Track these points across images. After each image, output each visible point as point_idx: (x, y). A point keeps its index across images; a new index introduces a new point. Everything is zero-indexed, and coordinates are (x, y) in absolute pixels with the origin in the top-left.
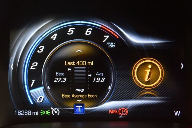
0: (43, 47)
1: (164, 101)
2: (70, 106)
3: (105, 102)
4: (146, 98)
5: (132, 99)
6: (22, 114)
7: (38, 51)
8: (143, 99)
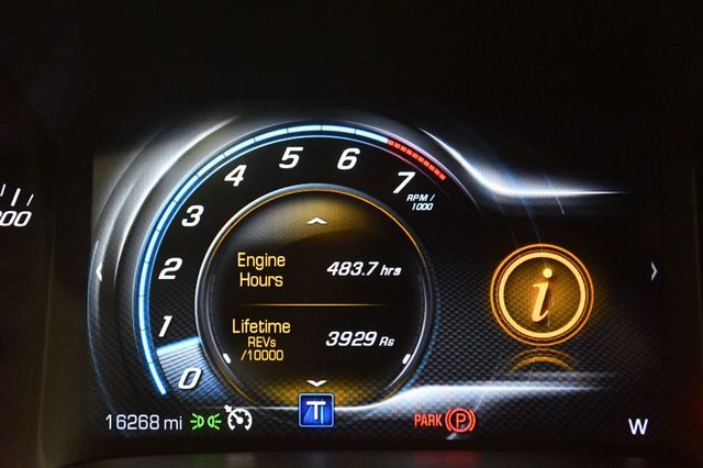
0: (201, 209)
1: (595, 386)
2: (287, 402)
3: (400, 389)
4: (535, 375)
5: (488, 379)
6: (131, 426)
7: (185, 223)
8: (526, 379)
